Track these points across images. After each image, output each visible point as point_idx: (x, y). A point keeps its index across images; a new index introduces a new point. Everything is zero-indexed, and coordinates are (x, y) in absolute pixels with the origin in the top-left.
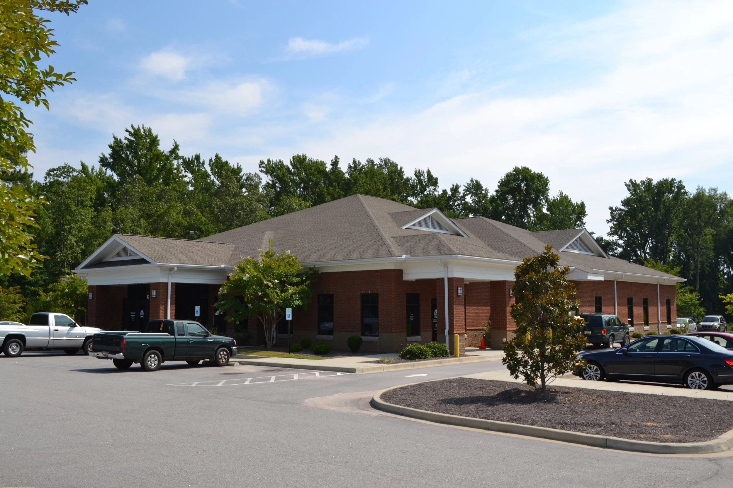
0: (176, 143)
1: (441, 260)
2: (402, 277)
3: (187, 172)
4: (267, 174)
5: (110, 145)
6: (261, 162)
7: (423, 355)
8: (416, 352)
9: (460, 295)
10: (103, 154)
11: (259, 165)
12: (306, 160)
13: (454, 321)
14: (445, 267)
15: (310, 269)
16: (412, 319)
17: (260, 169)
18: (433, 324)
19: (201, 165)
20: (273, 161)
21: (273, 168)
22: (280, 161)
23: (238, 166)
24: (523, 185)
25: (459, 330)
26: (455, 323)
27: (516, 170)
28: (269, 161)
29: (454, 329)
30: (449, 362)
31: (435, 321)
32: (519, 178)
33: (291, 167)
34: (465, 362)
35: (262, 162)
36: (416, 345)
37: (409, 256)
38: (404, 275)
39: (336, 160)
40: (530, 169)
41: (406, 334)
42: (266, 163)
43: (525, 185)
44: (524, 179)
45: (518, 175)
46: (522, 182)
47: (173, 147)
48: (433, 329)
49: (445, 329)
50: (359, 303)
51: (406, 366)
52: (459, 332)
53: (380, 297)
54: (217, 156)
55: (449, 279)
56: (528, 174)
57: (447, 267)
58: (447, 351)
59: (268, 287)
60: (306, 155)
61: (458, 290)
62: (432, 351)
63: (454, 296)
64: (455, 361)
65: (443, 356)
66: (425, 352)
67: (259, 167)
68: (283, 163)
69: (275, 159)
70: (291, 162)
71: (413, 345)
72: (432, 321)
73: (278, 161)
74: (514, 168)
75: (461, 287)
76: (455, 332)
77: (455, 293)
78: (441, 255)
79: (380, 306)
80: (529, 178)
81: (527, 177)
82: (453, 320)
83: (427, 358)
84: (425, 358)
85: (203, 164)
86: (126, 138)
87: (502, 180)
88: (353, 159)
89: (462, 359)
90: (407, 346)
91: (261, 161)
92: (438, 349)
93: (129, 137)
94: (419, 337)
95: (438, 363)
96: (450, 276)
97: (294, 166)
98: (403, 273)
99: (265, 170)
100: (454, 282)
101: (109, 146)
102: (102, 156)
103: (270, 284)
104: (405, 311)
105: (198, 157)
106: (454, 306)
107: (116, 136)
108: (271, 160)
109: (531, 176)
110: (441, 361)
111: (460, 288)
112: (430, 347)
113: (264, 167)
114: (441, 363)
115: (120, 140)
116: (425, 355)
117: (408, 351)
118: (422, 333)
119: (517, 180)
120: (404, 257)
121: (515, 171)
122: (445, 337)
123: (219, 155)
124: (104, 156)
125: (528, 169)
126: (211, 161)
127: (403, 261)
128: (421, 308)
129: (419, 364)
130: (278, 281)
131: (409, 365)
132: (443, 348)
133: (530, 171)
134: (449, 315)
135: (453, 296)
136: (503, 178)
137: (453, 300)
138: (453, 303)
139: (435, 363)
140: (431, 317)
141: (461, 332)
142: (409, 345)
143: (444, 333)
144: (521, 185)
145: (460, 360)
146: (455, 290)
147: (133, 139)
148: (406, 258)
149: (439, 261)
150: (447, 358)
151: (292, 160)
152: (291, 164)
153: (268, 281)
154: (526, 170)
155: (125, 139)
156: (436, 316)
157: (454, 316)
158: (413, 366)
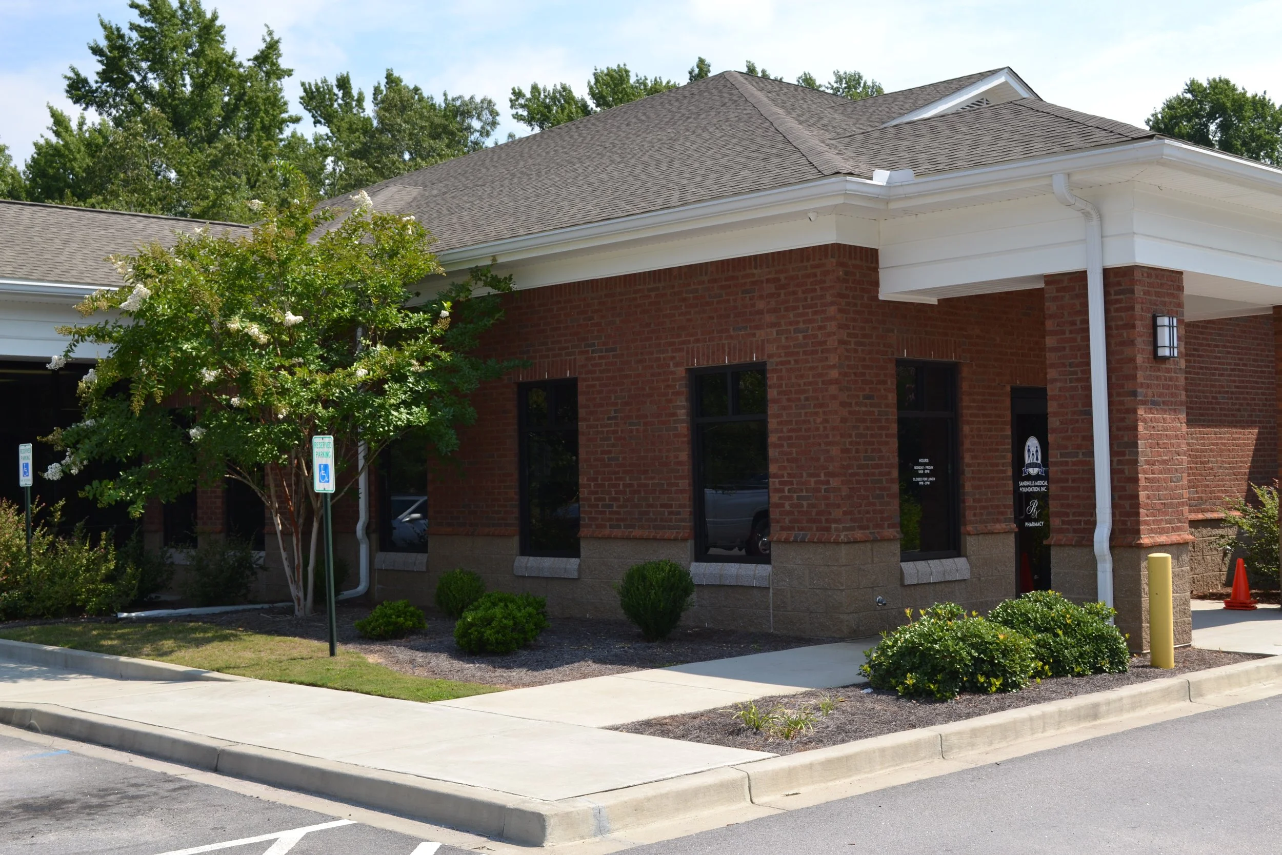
0: (270, 33)
1: (1069, 175)
2: (876, 284)
3: (320, 122)
4: (531, 125)
5: (92, 44)
6: (514, 93)
7: (995, 670)
8: (954, 657)
9: (1166, 352)
10: (73, 69)
11: (511, 101)
12: (628, 81)
13: (1142, 483)
14: (1087, 215)
15: (477, 273)
16: (927, 481)
17: (514, 111)
18: (1022, 500)
19: (354, 103)
20: (545, 90)
21: (548, 107)
22: (564, 88)
23: (446, 99)
24: (1213, 127)
25: (1162, 532)
26: (1142, 495)
27: (1193, 87)
28: (535, 88)
29: (1138, 523)
30: (1136, 703)
31: (1027, 487)
32: (1201, 109)
33: (591, 104)
34: (1213, 700)
35: (518, 94)
36: (953, 615)
37: (905, 175)
38: (883, 275)
39: (701, 70)
40: (1232, 83)
41: (896, 548)
42: (528, 95)
43: (1221, 127)
44: (1218, 109)
45: (1200, 102)
46: (1211, 116)
47: (263, 46)
48: (1020, 525)
49: (1092, 525)
50: (682, 414)
51: (902, 754)
52: (1162, 539)
53: (772, 379)
54: (389, 77)
55: (1108, 273)
56: (1227, 96)
57: (1101, 217)
58: (1116, 639)
59: (246, 340)
60: (628, 68)
61: (1155, 327)
62: (1038, 644)
63: (1139, 359)
64: (1166, 695)
65: (1099, 671)
66: (1005, 653)
67: (512, 107)
68: (570, 92)
69: (549, 83)
70: (591, 88)
71: (938, 616)
72: (1016, 487)
73: (559, 87)
74: (1189, 83)
75: (1171, 316)
76: (1145, 540)
77: (1142, 343)
78: (1071, 150)
79: (772, 424)
80: (1229, 105)
81: (1224, 104)
82: (1136, 480)
83: (1016, 685)
84: (1003, 689)
85: (360, 100)
86: (133, 27)
87: (1155, 115)
88: (745, 63)
89: (1199, 684)
90: (905, 621)
91: (513, 89)
92: (1067, 629)
93: (141, 22)
94: (961, 562)
95: (1079, 716)
96: (1116, 260)
97: (599, 99)
98: (882, 263)
99: (525, 113)
100: (1139, 291)
101: (92, 48)
102: (72, 75)
103: (255, 330)
104: (894, 443)
105: (344, 83)
106: (1141, 412)
107: (106, 21)
108: (541, 86)
109: (1234, 101)
110: (1096, 706)
111: (1165, 321)
112: (1027, 621)
113: (522, 106)
114: (1094, 713)
115: (118, 29)
116: (1003, 672)
117: (910, 650)
118: (971, 543)
119: (1197, 115)
120: (881, 177)
121: (1189, 91)
122: (1092, 563)
123: (396, 74)
124: (77, 74)
125: (1227, 82)
126: (377, 90)
127: (876, 199)
128: (966, 429)
129: (974, 732)
130: (300, 319)
131: (917, 746)
132: (1095, 626)
133: (1234, 89)
134: (1114, 453)
135: (1133, 360)
136: (1159, 109)
137: (1134, 377)
138: (1134, 394)
139: (1062, 718)
140: (1010, 473)
141: (1174, 538)
142: (916, 617)
143: (1090, 544)
144: (1206, 126)
145: (1189, 692)
146: (1141, 327)
147: (149, 25)
148: (890, 185)
149: (1060, 184)
150: (1120, 683)
151: (593, 81)
152: (593, 94)
153: (253, 318)
154: (1221, 87)
155: (131, 29)
156: (1032, 465)
157: (1142, 459)
158: (943, 749)
